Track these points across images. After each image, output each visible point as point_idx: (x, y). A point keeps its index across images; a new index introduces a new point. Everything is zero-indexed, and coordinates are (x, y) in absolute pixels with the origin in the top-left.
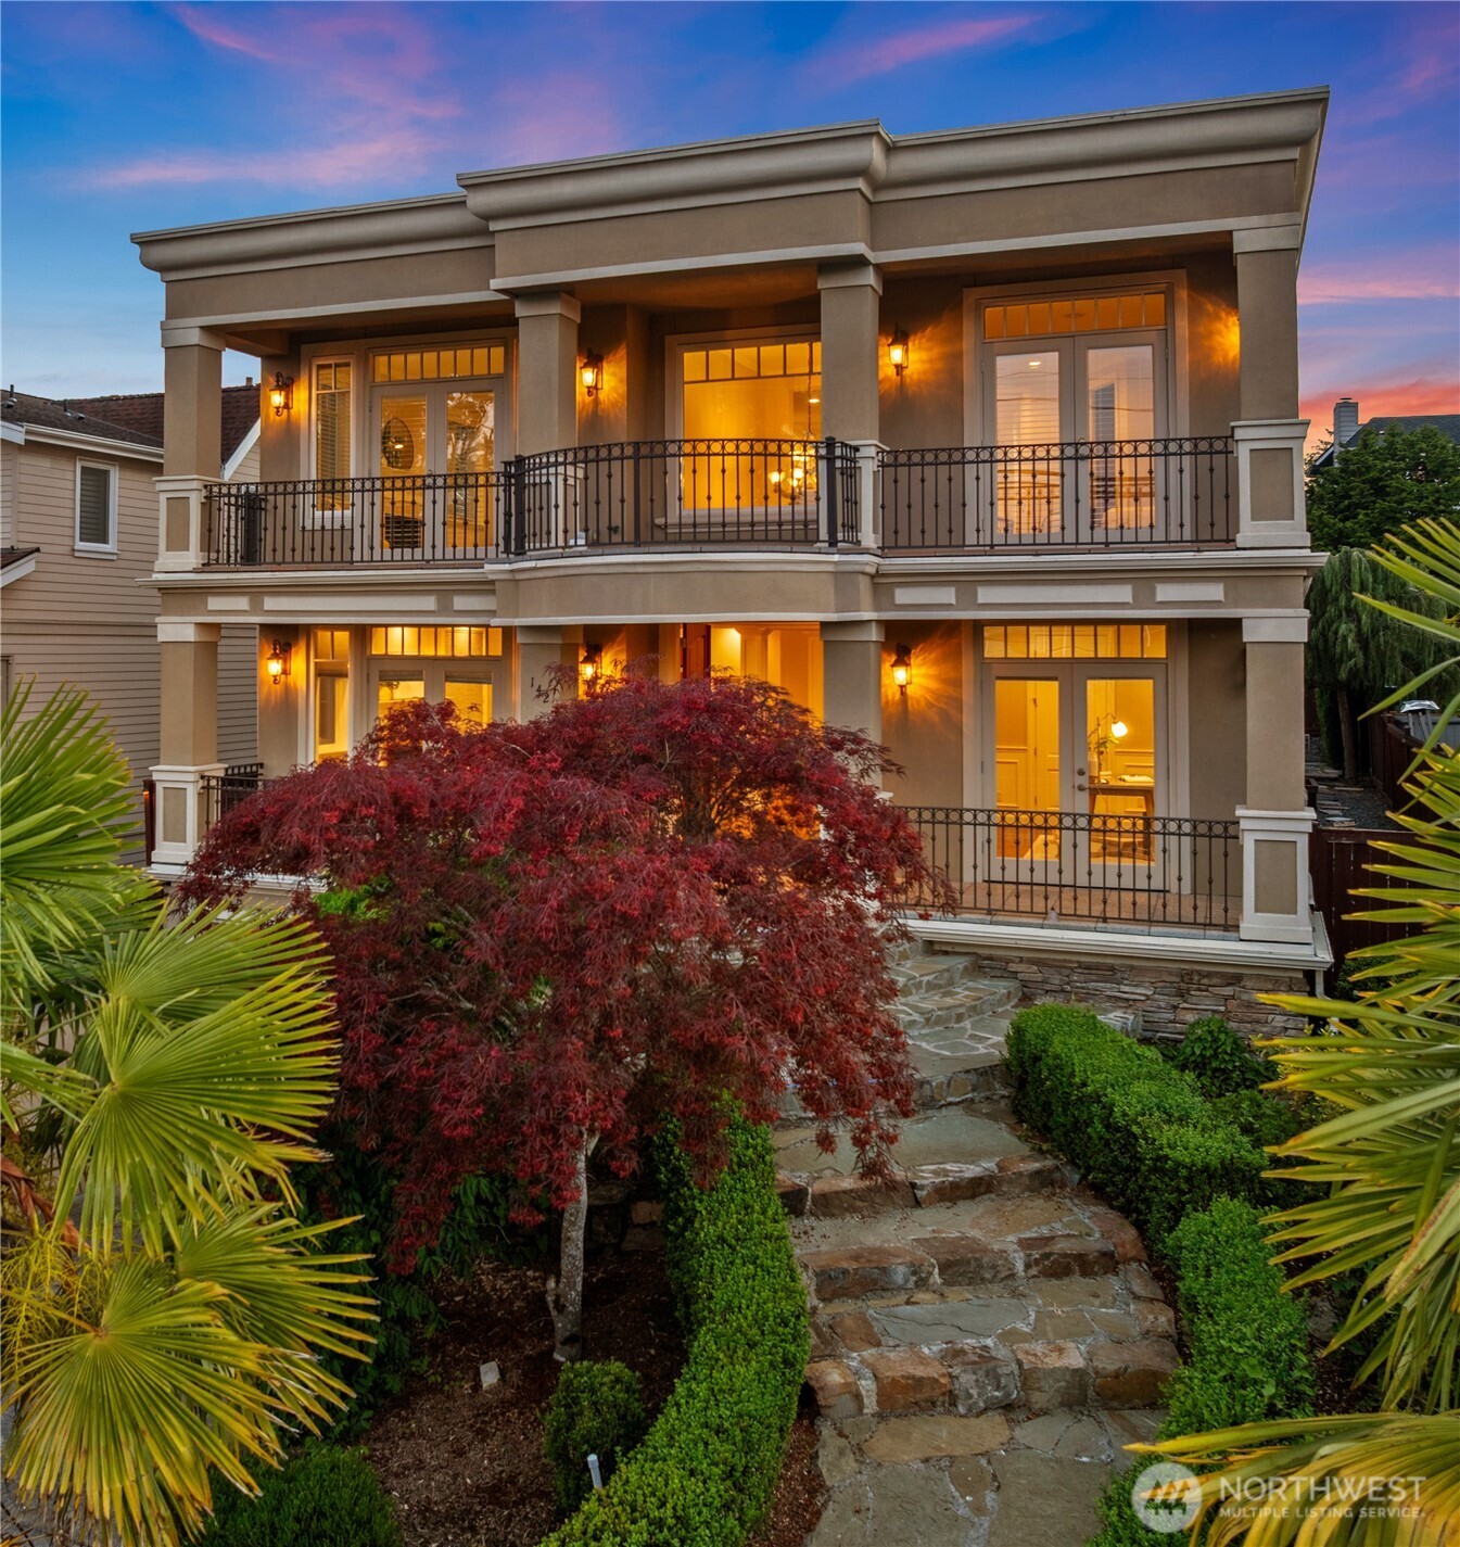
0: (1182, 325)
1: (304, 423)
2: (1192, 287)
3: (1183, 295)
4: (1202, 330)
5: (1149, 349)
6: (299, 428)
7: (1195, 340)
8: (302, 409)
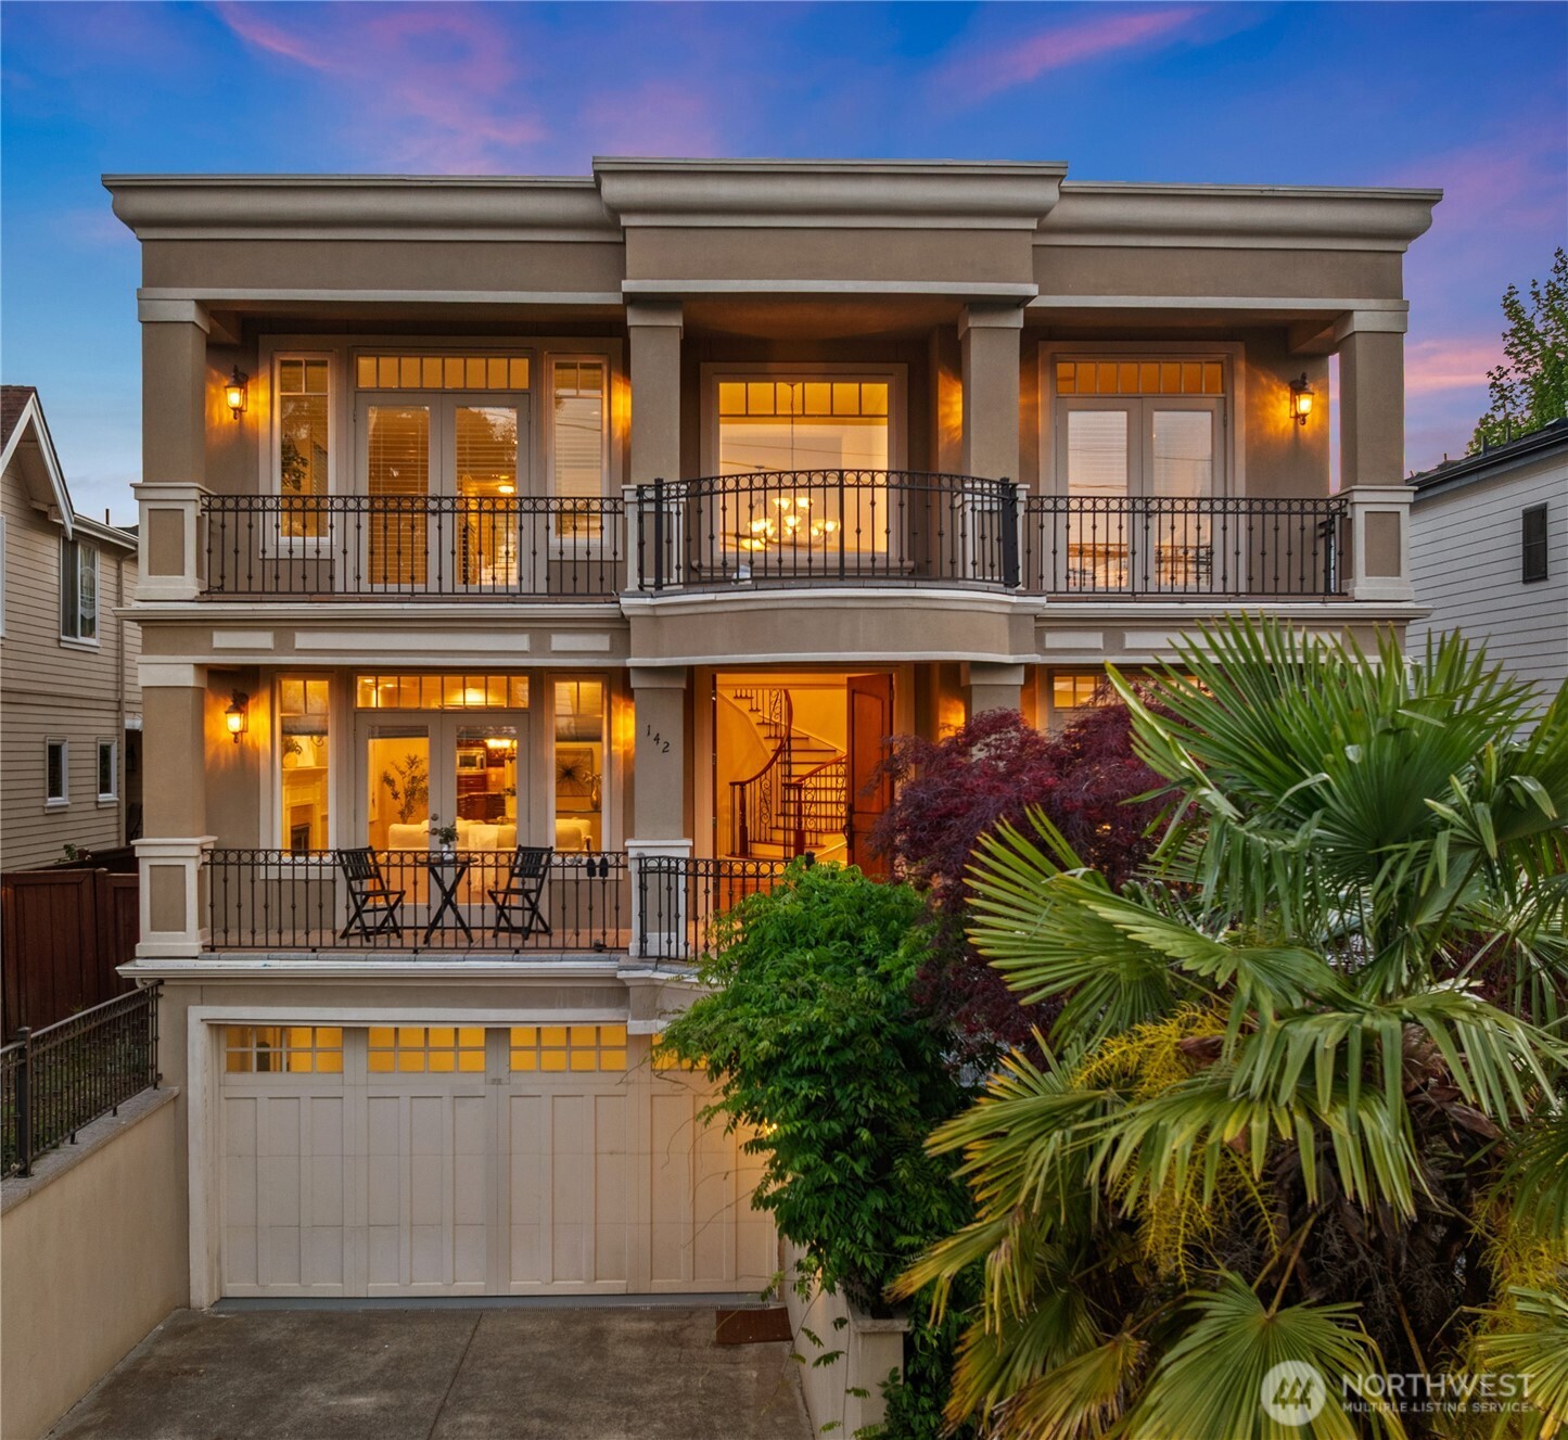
0: (1240, 395)
1: (263, 429)
2: (1248, 360)
3: (1241, 366)
4: (1256, 400)
5: (1208, 415)
6: (257, 435)
7: (1251, 408)
8: (261, 413)
